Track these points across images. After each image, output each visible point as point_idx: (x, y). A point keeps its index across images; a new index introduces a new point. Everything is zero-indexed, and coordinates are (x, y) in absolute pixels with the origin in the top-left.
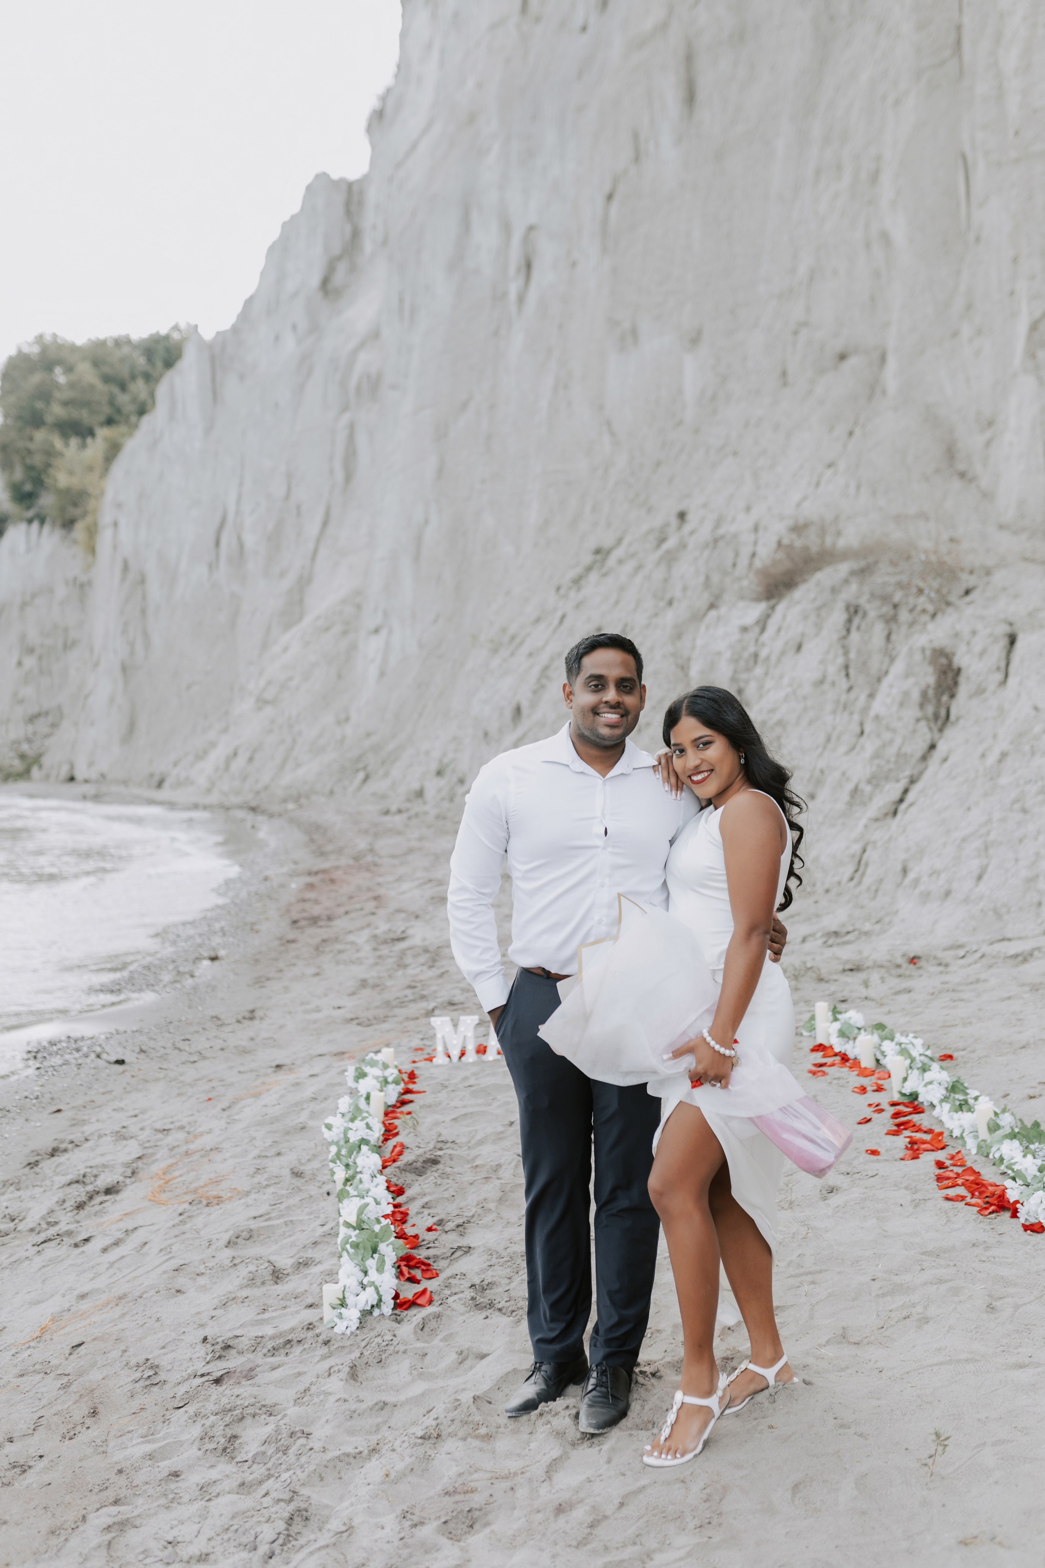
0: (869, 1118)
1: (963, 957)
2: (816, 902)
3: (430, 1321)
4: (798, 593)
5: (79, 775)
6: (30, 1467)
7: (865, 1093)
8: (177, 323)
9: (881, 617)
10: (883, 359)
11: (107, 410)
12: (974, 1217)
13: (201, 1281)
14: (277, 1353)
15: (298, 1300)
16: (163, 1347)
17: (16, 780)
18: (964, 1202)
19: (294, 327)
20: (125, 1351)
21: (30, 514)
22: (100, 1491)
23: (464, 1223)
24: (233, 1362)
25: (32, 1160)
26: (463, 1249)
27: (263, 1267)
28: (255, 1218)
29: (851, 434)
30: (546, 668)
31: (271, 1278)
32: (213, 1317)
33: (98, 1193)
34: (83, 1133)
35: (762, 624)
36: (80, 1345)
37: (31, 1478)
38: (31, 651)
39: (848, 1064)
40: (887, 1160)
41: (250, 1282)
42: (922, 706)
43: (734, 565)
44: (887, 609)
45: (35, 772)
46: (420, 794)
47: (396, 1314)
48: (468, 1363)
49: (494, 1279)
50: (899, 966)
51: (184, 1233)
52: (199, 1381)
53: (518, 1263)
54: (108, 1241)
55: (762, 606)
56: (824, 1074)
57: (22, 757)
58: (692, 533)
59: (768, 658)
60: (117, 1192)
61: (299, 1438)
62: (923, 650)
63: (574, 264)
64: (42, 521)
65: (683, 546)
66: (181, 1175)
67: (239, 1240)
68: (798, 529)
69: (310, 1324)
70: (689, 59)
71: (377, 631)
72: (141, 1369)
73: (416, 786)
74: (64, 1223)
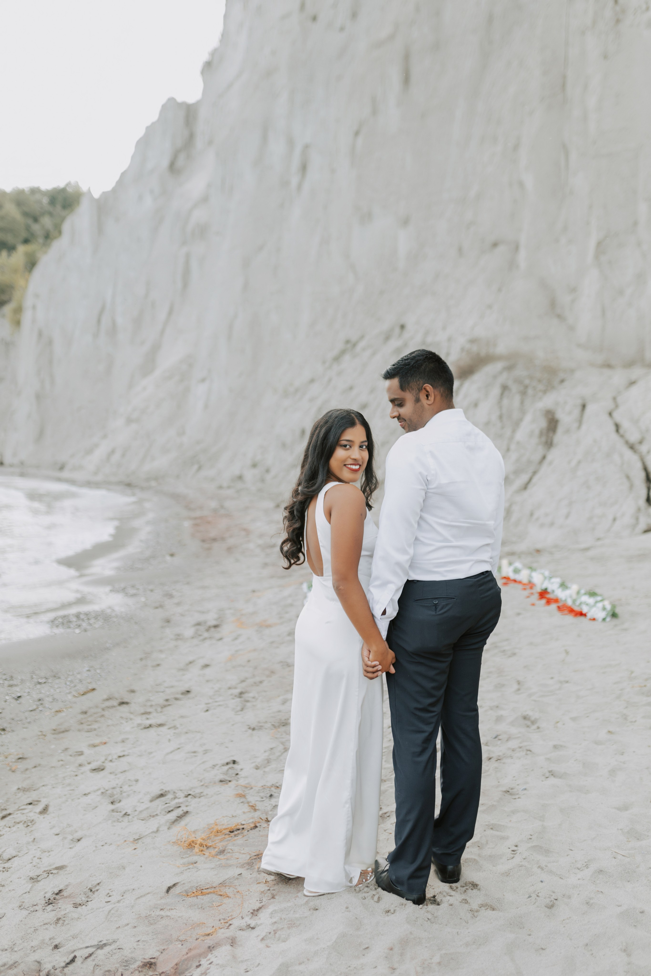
1: (560, 550)
4: (475, 377)
5: (6, 461)
7: (527, 590)
8: (69, 182)
9: (518, 392)
10: (517, 248)
19: (152, 191)
29: (500, 290)
33: (212, 627)
36: (250, 660)
39: (517, 583)
40: (538, 606)
42: (540, 437)
44: (521, 388)
46: (240, 478)
50: (532, 553)
54: (232, 638)
60: (220, 627)
62: (541, 410)
63: (334, 171)
66: (246, 621)
68: (473, 341)
70: (407, 57)
73: (238, 472)
74: (206, 635)
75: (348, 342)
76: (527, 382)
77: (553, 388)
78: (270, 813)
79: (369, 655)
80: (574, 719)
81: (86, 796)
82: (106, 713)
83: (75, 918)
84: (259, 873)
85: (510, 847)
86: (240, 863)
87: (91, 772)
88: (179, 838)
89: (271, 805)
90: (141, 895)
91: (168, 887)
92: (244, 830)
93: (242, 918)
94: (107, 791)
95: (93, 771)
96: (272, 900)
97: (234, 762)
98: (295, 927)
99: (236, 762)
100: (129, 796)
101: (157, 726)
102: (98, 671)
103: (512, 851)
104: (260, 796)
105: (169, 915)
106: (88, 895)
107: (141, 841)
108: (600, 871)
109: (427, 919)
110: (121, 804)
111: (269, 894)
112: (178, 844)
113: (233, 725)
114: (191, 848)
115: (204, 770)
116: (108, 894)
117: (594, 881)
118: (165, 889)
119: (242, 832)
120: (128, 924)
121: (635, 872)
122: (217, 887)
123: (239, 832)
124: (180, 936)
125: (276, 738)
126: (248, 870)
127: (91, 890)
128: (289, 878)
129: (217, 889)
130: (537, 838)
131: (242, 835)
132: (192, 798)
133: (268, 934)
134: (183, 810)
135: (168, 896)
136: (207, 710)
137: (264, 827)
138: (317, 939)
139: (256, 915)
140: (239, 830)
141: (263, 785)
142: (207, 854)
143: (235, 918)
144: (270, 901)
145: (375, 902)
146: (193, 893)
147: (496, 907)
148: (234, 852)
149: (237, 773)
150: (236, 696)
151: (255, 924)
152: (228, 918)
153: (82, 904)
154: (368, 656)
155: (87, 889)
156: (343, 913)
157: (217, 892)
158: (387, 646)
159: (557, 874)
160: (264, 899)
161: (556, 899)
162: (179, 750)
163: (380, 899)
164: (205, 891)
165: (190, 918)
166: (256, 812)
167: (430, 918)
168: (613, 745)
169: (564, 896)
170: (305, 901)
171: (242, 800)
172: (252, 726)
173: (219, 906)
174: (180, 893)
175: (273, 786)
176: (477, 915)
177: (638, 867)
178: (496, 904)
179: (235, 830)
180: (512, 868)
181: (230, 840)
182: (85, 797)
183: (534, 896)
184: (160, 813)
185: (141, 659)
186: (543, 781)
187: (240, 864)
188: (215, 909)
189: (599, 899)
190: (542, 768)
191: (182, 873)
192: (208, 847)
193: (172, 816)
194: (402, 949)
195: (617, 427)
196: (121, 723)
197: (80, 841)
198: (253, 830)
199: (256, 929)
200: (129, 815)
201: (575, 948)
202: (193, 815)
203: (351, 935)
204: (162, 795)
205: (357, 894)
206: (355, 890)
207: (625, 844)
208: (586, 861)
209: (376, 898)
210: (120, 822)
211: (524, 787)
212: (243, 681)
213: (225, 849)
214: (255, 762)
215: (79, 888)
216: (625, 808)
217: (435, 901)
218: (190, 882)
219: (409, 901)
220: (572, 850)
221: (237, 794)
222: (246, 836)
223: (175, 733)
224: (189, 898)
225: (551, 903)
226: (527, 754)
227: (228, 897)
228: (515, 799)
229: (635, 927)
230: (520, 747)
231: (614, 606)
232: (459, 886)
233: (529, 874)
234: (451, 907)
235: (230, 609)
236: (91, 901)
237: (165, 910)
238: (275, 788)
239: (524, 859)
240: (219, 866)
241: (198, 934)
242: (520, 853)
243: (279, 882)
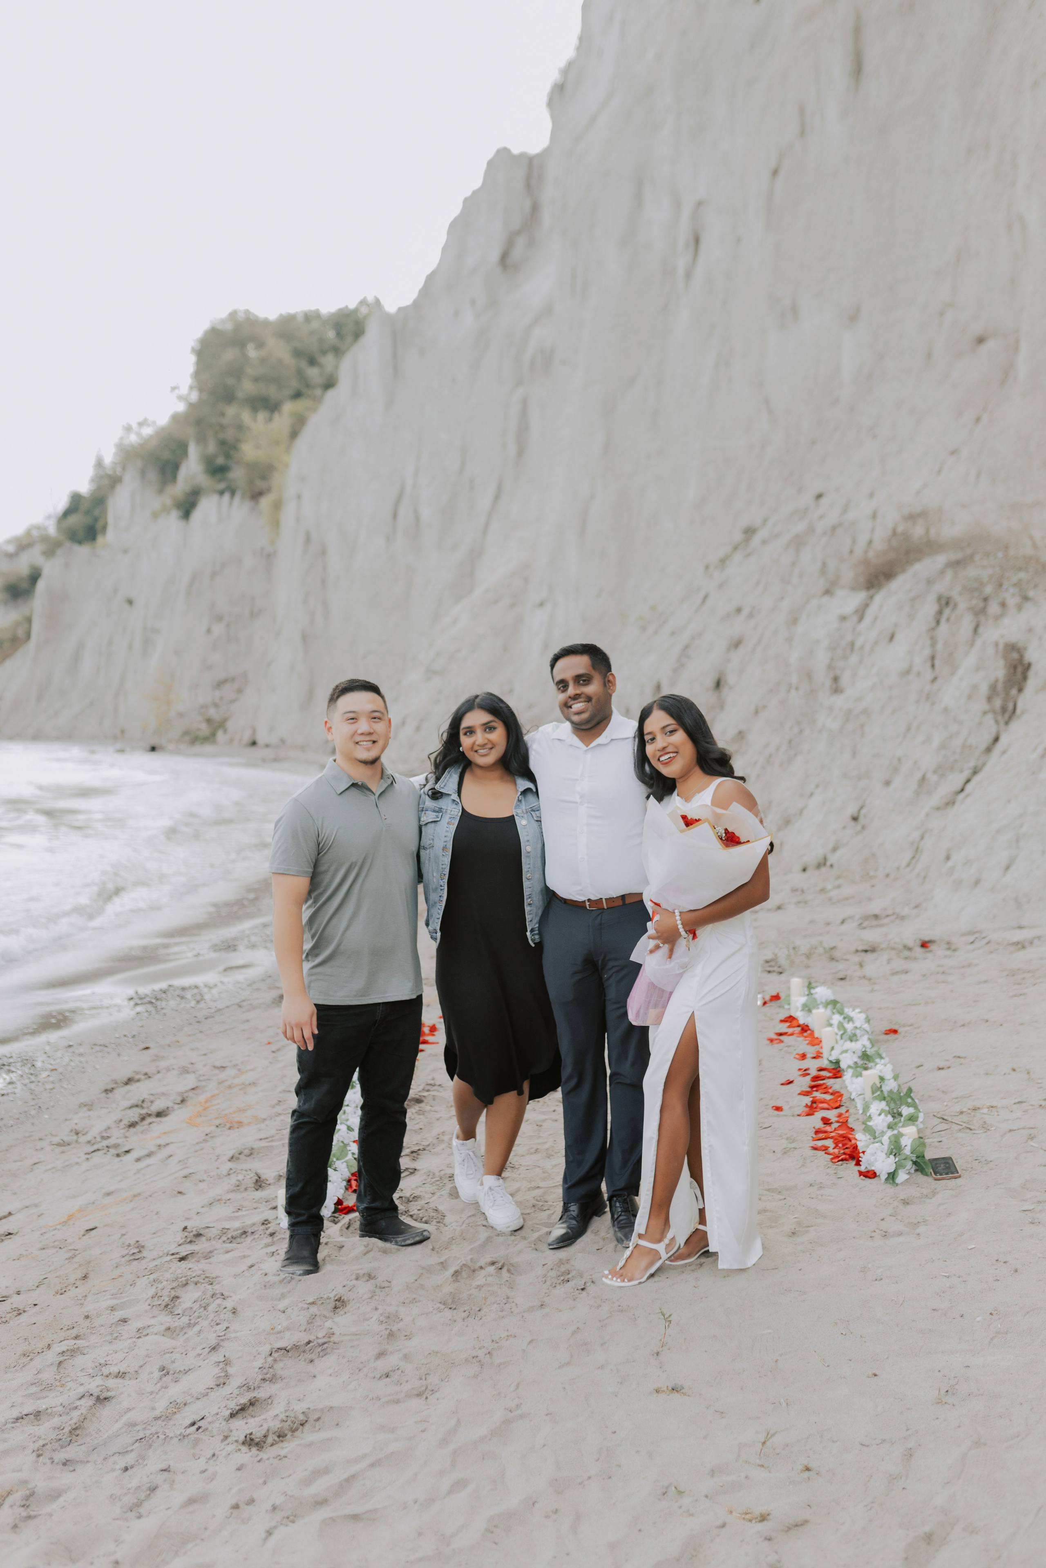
0: (791, 1080)
1: (972, 943)
2: (873, 886)
3: (355, 1222)
4: (895, 585)
5: (261, 739)
6: (24, 1311)
7: (803, 1060)
8: (365, 298)
9: (970, 609)
10: (1017, 344)
11: (294, 384)
12: (826, 1163)
13: (202, 1186)
14: (234, 1241)
15: (268, 1203)
16: (154, 1233)
17: (202, 743)
18: (824, 1152)
19: (473, 302)
20: (124, 1235)
21: (222, 486)
22: (68, 1329)
23: (419, 1150)
24: (201, 1246)
25: (109, 1087)
26: (410, 1170)
27: (249, 1177)
28: (261, 1139)
30: (687, 647)
31: (253, 1185)
32: (198, 1213)
33: (150, 1115)
34: (157, 1067)
35: (860, 614)
36: (93, 1229)
37: (23, 1318)
38: (220, 618)
39: (805, 1034)
40: (786, 1116)
41: (235, 1188)
42: (989, 699)
43: (851, 552)
44: (976, 602)
45: (220, 736)
47: (334, 1217)
48: (371, 1254)
49: (421, 1194)
50: (910, 949)
51: (202, 1149)
52: (169, 1258)
53: (444, 1182)
54: (143, 1153)
55: (862, 595)
56: (782, 1041)
57: (209, 721)
58: (821, 517)
59: (862, 647)
60: (166, 1115)
61: (217, 1298)
62: (997, 645)
63: (739, 240)
64: (233, 493)
66: (218, 1104)
67: (241, 1156)
68: (912, 518)
69: (266, 1221)
70: (857, 30)
71: (541, 604)
72: (130, 1248)
76: (988, 590)
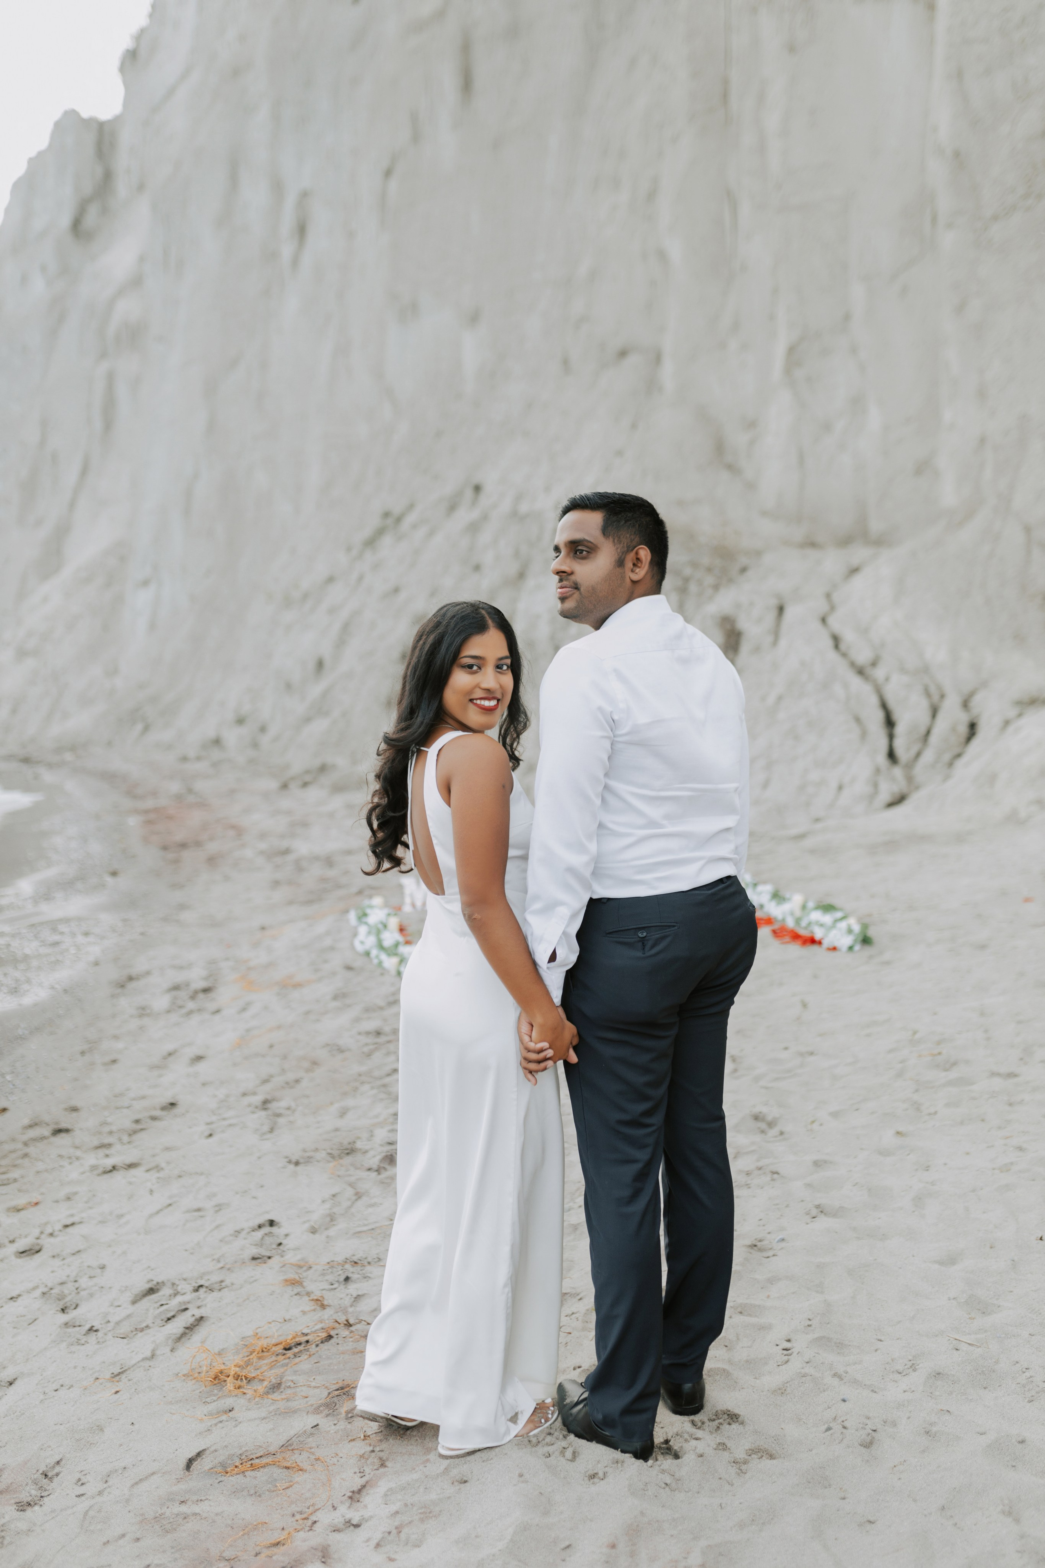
10: (658, 359)
19: (43, 268)
29: (634, 426)
30: (347, 625)
33: (199, 991)
36: (273, 1045)
46: (217, 742)
54: (236, 1009)
60: (214, 990)
62: (714, 616)
63: (351, 234)
65: (485, 517)
66: (257, 978)
70: (466, 48)
73: (212, 734)
74: (191, 1005)
75: (386, 515)
76: (688, 571)
77: (731, 581)
78: (350, 1310)
79: (530, 1031)
80: (835, 1115)
81: (15, 1301)
82: (31, 1150)
83: (22, 1530)
84: (349, 1421)
85: (778, 1344)
86: (312, 1405)
87: (17, 1257)
88: (193, 1367)
89: (349, 1296)
90: (141, 1478)
91: (188, 1459)
92: (309, 1344)
93: (334, 1508)
94: (51, 1289)
95: (22, 1255)
96: (382, 1470)
97: (272, 1223)
98: (433, 1519)
99: (274, 1223)
100: (91, 1295)
101: (126, 1167)
102: (8, 1077)
103: (784, 1350)
104: (327, 1280)
105: (197, 1512)
106: (40, 1486)
107: (126, 1377)
108: (938, 1374)
109: (664, 1485)
110: (78, 1309)
111: (374, 1459)
112: (195, 1378)
113: (259, 1158)
114: (218, 1383)
115: (221, 1241)
116: (79, 1480)
117: (931, 1393)
118: (183, 1463)
119: (306, 1348)
120: (123, 1536)
121: (994, 1371)
122: (276, 1452)
123: (301, 1348)
124: (224, 1551)
125: (339, 1176)
126: (329, 1418)
127: (46, 1475)
128: (405, 1425)
129: (279, 1456)
130: (821, 1323)
131: (308, 1353)
132: (206, 1292)
133: (387, 1534)
134: (194, 1315)
135: (190, 1477)
136: (211, 1135)
137: (344, 1336)
138: (477, 1537)
139: (358, 1501)
140: (300, 1344)
141: (328, 1261)
142: (250, 1392)
143: (320, 1508)
144: (378, 1471)
145: (568, 1460)
146: (236, 1467)
147: (774, 1452)
148: (298, 1385)
149: (279, 1241)
150: (257, 1107)
151: (361, 1518)
152: (307, 1510)
153: (32, 1503)
154: (529, 1034)
155: (39, 1473)
156: (515, 1485)
157: (279, 1462)
158: (563, 1016)
159: (865, 1385)
160: (367, 1470)
161: (875, 1431)
162: (170, 1208)
163: (577, 1455)
164: (257, 1461)
165: (237, 1514)
166: (325, 1310)
167: (668, 1482)
168: (909, 1154)
169: (885, 1422)
170: (442, 1468)
171: (298, 1289)
172: (294, 1160)
173: (287, 1488)
174: (212, 1468)
175: (348, 1261)
176: (746, 1470)
177: (997, 1362)
178: (774, 1445)
179: (293, 1345)
180: (789, 1380)
181: (287, 1365)
182: (12, 1303)
183: (837, 1427)
184: (153, 1323)
185: (83, 1053)
186: (807, 1224)
187: (313, 1408)
188: (281, 1494)
189: (947, 1425)
190: (802, 1201)
191: (209, 1430)
192: (249, 1380)
193: (177, 1326)
194: (632, 1545)
195: (836, 641)
196: (61, 1166)
197: (13, 1385)
198: (326, 1343)
199: (362, 1526)
200: (96, 1331)
201: (925, 1516)
202: (213, 1323)
203: (537, 1525)
204: (151, 1291)
205: (534, 1449)
206: (530, 1441)
207: (967, 1324)
208: (910, 1358)
209: (569, 1454)
210: (83, 1345)
211: (781, 1237)
212: (266, 1081)
213: (280, 1380)
214: (308, 1221)
215: (23, 1472)
216: (951, 1260)
217: (669, 1449)
218: (226, 1446)
219: (627, 1455)
220: (881, 1341)
221: (286, 1280)
222: (314, 1354)
223: (158, 1178)
224: (229, 1477)
225: (868, 1439)
226: (773, 1180)
227: (301, 1470)
228: (768, 1257)
229: (1014, 1468)
230: (760, 1169)
231: (865, 927)
232: (706, 1420)
233: (819, 1389)
234: (700, 1459)
235: (227, 959)
236: (48, 1495)
237: (189, 1503)
238: (352, 1265)
239: (807, 1363)
240: (276, 1414)
241: (257, 1543)
242: (799, 1352)
243: (388, 1435)
